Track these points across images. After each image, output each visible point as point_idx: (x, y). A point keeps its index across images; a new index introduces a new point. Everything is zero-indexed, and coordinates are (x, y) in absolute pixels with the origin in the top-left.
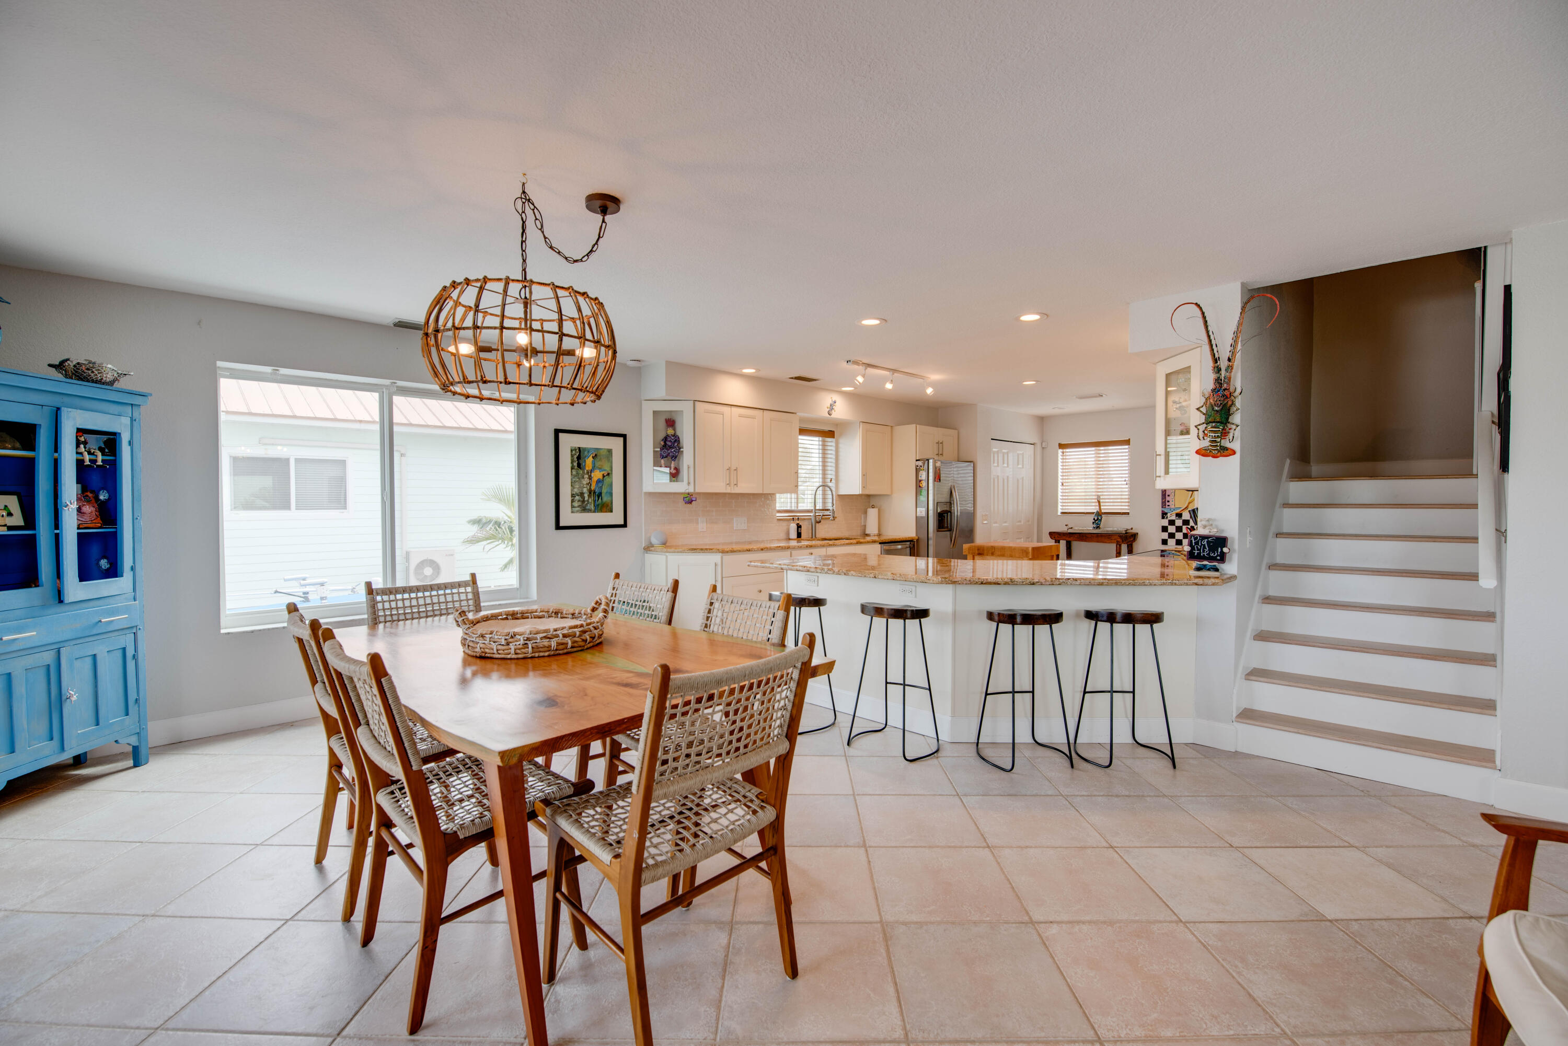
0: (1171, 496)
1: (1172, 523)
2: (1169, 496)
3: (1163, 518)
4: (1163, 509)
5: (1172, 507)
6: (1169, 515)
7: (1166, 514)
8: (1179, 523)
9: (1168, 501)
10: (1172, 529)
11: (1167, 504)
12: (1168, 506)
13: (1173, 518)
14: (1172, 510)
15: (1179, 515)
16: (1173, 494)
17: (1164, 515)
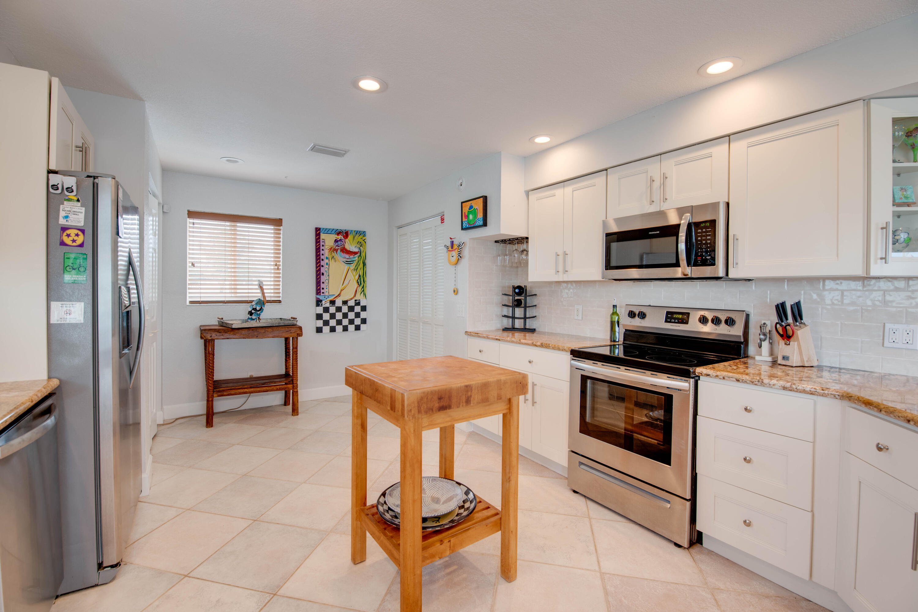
0: (325, 283)
1: (326, 310)
2: (323, 283)
3: (318, 305)
4: (318, 296)
5: (327, 294)
6: (323, 302)
7: (321, 301)
8: (332, 310)
9: (323, 289)
10: (326, 316)
11: (322, 291)
12: (323, 293)
13: (328, 305)
14: (326, 297)
15: (333, 302)
16: (327, 281)
17: (319, 302)
